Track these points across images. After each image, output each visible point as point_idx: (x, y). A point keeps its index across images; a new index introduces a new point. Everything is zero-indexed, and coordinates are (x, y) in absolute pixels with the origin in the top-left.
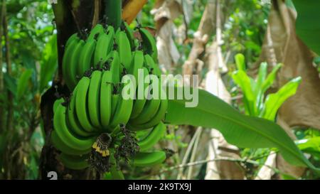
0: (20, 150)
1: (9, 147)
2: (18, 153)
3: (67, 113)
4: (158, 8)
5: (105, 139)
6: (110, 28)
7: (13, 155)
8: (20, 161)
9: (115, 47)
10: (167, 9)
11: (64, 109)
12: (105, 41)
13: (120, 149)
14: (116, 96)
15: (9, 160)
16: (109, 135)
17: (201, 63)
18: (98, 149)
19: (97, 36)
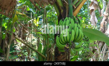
0: (51, 50)
1: (48, 49)
2: (50, 51)
3: (59, 39)
4: (91, 7)
5: (68, 44)
6: (70, 18)
7: (49, 51)
8: (51, 53)
9: (70, 23)
10: (94, 7)
11: (58, 38)
12: (68, 21)
13: (71, 47)
14: (70, 34)
15: (48, 53)
16: (69, 44)
17: (106, 22)
18: (66, 47)
19: (66, 20)
